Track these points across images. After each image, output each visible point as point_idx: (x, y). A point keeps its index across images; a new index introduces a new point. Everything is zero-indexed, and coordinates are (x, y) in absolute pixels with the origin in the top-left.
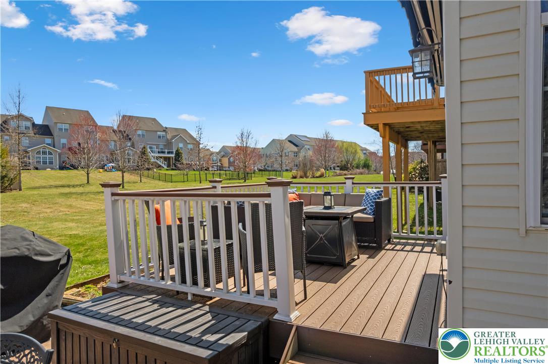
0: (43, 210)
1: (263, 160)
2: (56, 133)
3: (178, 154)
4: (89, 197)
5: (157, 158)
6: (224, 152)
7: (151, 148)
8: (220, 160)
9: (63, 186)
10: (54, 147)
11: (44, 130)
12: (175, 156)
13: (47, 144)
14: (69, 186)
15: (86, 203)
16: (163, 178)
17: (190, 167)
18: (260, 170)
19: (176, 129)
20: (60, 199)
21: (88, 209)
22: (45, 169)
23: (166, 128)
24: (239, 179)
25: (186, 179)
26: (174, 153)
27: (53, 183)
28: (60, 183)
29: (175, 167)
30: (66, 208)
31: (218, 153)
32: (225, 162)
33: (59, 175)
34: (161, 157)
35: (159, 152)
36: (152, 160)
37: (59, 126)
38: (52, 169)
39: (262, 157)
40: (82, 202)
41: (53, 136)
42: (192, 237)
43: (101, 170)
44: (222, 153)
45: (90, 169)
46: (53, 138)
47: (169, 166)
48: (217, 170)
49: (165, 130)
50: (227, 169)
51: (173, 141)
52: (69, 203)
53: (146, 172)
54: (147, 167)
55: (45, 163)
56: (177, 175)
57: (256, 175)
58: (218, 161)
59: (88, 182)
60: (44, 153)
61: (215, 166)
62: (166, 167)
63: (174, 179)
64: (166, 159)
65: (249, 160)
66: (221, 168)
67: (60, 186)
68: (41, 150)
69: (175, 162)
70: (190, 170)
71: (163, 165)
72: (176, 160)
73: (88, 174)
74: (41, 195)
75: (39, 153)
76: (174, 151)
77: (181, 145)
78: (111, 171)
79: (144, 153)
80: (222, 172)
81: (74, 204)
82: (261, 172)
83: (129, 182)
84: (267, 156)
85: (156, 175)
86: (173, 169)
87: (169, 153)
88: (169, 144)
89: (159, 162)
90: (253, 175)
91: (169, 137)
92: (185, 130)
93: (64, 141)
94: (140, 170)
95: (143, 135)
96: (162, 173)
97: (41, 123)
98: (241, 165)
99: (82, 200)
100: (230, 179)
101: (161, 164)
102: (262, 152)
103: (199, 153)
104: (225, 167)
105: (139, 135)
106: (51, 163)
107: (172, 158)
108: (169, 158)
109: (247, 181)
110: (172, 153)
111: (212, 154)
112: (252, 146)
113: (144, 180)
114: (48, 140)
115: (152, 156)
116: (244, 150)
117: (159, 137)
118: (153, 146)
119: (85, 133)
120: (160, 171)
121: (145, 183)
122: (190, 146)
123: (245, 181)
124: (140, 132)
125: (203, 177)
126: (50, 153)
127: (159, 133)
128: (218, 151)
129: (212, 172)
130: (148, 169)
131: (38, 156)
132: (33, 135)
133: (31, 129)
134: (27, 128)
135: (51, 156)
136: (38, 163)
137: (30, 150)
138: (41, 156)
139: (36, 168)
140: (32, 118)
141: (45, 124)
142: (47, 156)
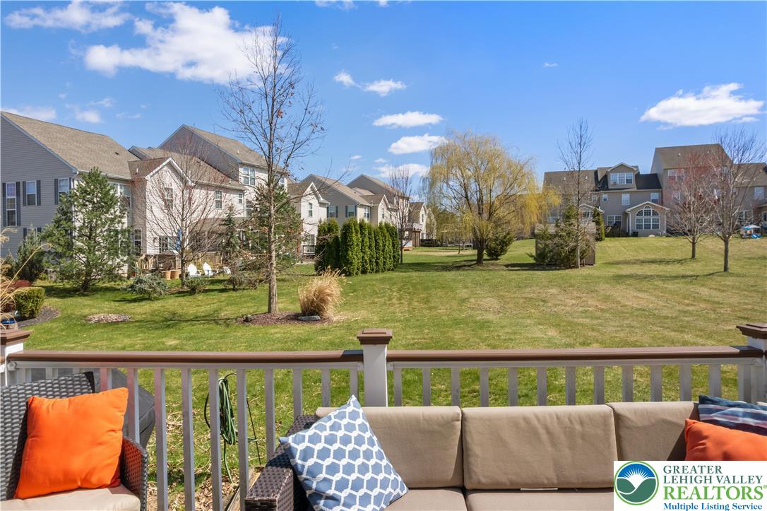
0: (567, 300)
2: (664, 184)
10: (661, 205)
11: (650, 182)
13: (652, 201)
14: (661, 262)
22: (646, 236)
28: (653, 257)
37: (671, 173)
38: (657, 235)
40: (632, 291)
41: (661, 188)
46: (662, 191)
52: (610, 293)
55: (647, 227)
59: (693, 256)
60: (648, 213)
67: (648, 262)
68: (644, 210)
73: (694, 244)
75: (640, 214)
78: (750, 236)
93: (675, 194)
97: (649, 173)
106: (656, 227)
114: (655, 195)
126: (655, 213)
131: (639, 217)
132: (635, 189)
133: (633, 181)
134: (629, 181)
135: (656, 217)
136: (639, 227)
137: (629, 210)
138: (643, 217)
139: (635, 235)
140: (637, 167)
141: (653, 173)
142: (652, 217)
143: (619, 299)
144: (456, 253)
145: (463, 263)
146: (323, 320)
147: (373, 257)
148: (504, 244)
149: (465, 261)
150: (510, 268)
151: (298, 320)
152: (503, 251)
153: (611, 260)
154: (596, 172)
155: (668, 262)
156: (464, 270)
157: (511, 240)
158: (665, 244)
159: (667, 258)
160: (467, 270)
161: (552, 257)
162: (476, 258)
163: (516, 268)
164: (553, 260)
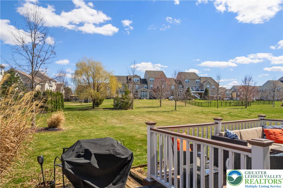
0: (139, 119)
1: (260, 94)
2: (149, 82)
3: (206, 91)
4: (159, 114)
5: (195, 93)
6: (234, 89)
7: (192, 88)
8: (231, 94)
9: (149, 107)
10: (148, 89)
11: (144, 81)
12: (205, 92)
13: (145, 88)
14: (152, 107)
15: (157, 117)
16: (197, 104)
17: (212, 98)
18: (257, 100)
19: (206, 78)
20: (147, 115)
21: (157, 120)
22: (143, 99)
23: (201, 77)
24: (242, 106)
25: (209, 105)
26: (204, 90)
27: (146, 106)
28: (149, 106)
29: (204, 98)
30: (148, 119)
31: (230, 90)
32: (234, 95)
33: (149, 102)
34: (197, 93)
35: (196, 90)
36: (192, 95)
37: (150, 79)
38: (146, 99)
39: (259, 92)
40: (155, 116)
41: (147, 84)
42: (192, 162)
43: (167, 100)
44: (233, 90)
45: (162, 99)
46: (148, 85)
47: (201, 97)
48: (229, 100)
49: (200, 78)
50: (236, 99)
51: (204, 84)
52: (150, 117)
53: (188, 101)
54: (189, 98)
55: (144, 96)
56: (205, 103)
57: (254, 103)
58: (230, 94)
59: (160, 106)
60: (144, 92)
61: (228, 97)
62: (199, 98)
63: (203, 105)
64: (199, 94)
65: (249, 94)
66: (232, 99)
67: (148, 107)
68: (143, 90)
69: (204, 95)
70: (212, 100)
71: (198, 97)
72: (205, 95)
73: (161, 102)
74: (139, 112)
75: (141, 92)
76: (204, 89)
77: (208, 86)
78: (172, 100)
79: (188, 91)
80: (232, 101)
81: (152, 117)
82: (258, 101)
83: (179, 106)
84: (263, 91)
85: (194, 103)
86: (203, 99)
87: (201, 90)
88: (201, 86)
89: (196, 96)
90: (252, 103)
91: (202, 82)
92: (211, 78)
93: (152, 86)
94: (186, 100)
95: (188, 82)
96: (197, 102)
98: (244, 98)
99: (156, 115)
100: (236, 106)
101: (197, 97)
102: (259, 89)
103: (218, 91)
104: (234, 98)
105: (186, 82)
106: (146, 96)
107: (203, 93)
108: (201, 93)
109: (247, 107)
110: (203, 90)
111: (226, 90)
112: (253, 85)
113: (187, 105)
114: (146, 86)
115: (192, 92)
116: (246, 88)
117: (197, 82)
118: (193, 87)
119: (160, 82)
120: (196, 101)
121: (187, 106)
122: (213, 87)
123: (246, 107)
124: (186, 80)
125: (219, 104)
126: (146, 92)
127: (196, 80)
128: (230, 89)
129: (225, 101)
130: (190, 100)
131: (141, 93)
132: (140, 84)
133: (139, 81)
134: (138, 81)
135: (146, 93)
136: (141, 96)
137: (138, 90)
138: (143, 93)
139: (140, 98)
140: (140, 76)
141: (145, 78)
142: (145, 93)
143: (154, 118)
144: (80, 104)
145: (86, 108)
146: (59, 130)
147: (55, 105)
148: (101, 101)
149: (86, 107)
150: (105, 109)
151: (48, 130)
152: (101, 103)
153: (136, 107)
154: (127, 77)
155: (154, 107)
156: (88, 110)
157: (103, 100)
158: (151, 102)
159: (153, 106)
160: (90, 110)
161: (120, 106)
162: (92, 106)
163: (107, 110)
164: (121, 107)
